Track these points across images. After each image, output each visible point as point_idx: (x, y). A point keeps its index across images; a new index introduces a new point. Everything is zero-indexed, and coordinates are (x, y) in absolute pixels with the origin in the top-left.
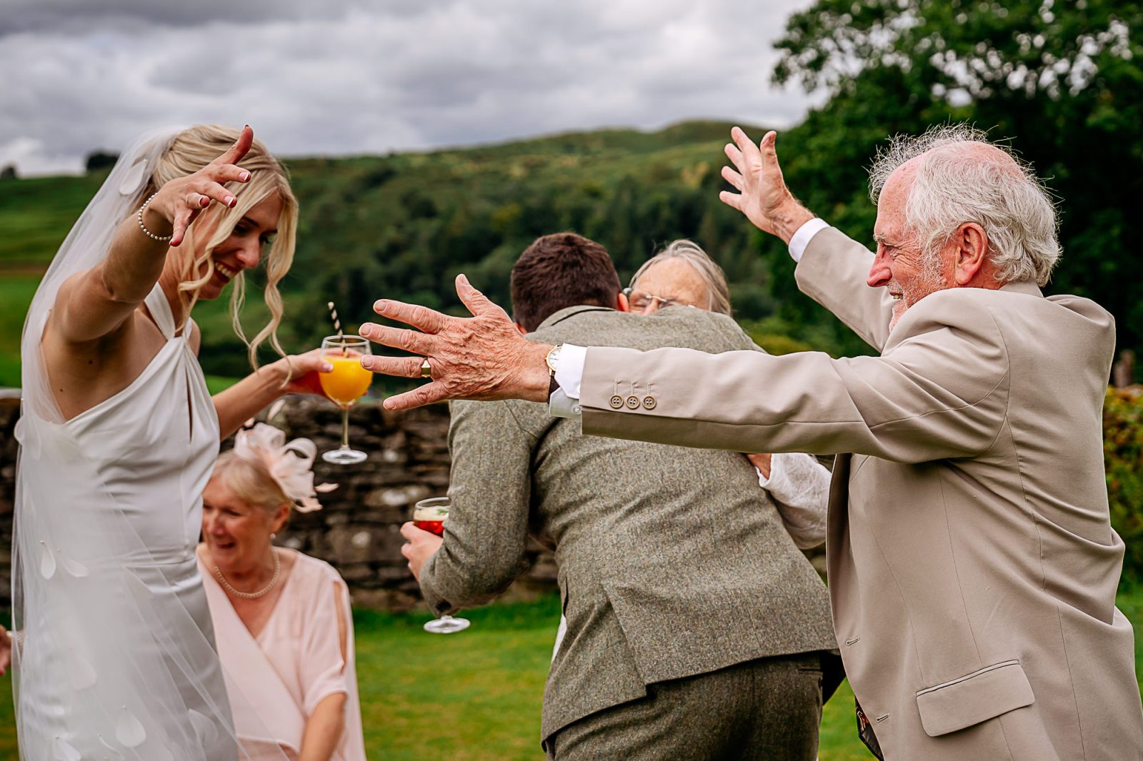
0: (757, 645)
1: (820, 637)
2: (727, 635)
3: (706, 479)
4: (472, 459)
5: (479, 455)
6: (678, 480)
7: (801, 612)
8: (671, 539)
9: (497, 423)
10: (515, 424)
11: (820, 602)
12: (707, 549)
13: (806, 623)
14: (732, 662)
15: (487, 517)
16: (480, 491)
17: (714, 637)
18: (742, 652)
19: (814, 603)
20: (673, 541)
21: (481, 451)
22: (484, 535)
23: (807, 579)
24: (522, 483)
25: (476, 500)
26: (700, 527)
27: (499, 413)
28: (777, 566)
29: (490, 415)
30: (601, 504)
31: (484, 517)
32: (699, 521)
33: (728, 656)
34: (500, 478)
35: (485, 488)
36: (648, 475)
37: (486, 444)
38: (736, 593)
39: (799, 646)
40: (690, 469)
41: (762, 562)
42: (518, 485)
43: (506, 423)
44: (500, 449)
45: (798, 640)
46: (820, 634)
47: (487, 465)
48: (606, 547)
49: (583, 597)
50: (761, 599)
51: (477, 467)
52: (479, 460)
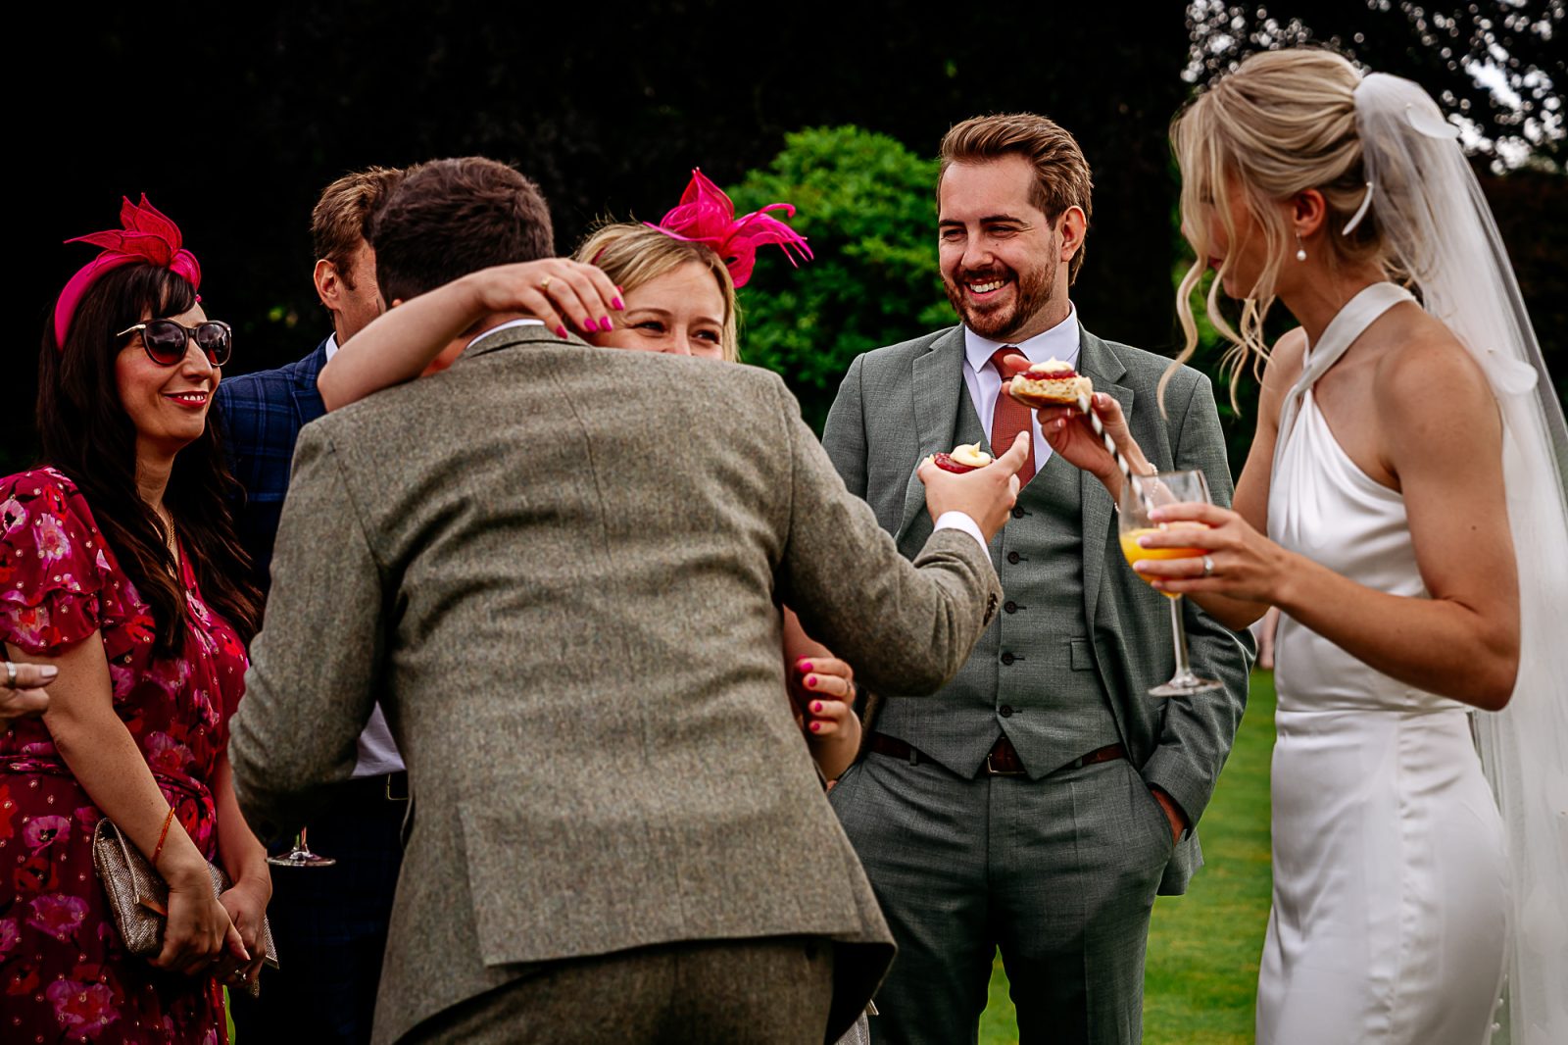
0: (679, 920)
1: (803, 913)
2: (633, 901)
3: (639, 658)
4: (297, 592)
5: (308, 588)
6: (590, 657)
7: (777, 872)
8: (571, 747)
9: (338, 538)
10: (364, 542)
11: (819, 858)
12: (631, 766)
13: (784, 889)
14: (630, 943)
15: (315, 686)
16: (307, 644)
17: (611, 903)
18: (651, 929)
19: (806, 860)
20: (575, 750)
21: (312, 580)
22: (308, 715)
23: (806, 821)
24: (370, 636)
25: (299, 659)
26: (622, 732)
27: (343, 522)
28: (753, 795)
29: (331, 524)
30: (466, 680)
31: (310, 686)
32: (620, 722)
33: (627, 933)
34: (339, 627)
35: (314, 641)
36: (541, 645)
37: (319, 570)
38: (663, 836)
39: (759, 925)
40: (612, 640)
41: (729, 787)
42: (364, 639)
43: (351, 540)
44: (341, 581)
45: (761, 916)
46: (807, 908)
47: (320, 604)
48: (468, 748)
49: (435, 826)
50: (704, 849)
51: (304, 606)
52: (307, 594)
